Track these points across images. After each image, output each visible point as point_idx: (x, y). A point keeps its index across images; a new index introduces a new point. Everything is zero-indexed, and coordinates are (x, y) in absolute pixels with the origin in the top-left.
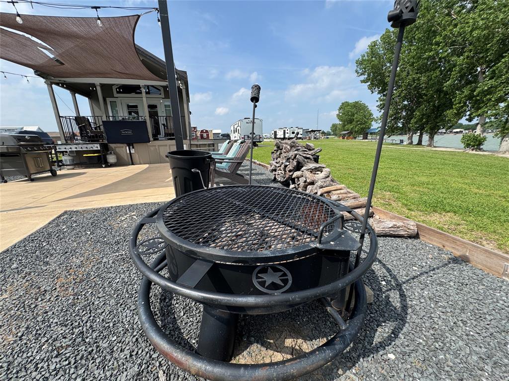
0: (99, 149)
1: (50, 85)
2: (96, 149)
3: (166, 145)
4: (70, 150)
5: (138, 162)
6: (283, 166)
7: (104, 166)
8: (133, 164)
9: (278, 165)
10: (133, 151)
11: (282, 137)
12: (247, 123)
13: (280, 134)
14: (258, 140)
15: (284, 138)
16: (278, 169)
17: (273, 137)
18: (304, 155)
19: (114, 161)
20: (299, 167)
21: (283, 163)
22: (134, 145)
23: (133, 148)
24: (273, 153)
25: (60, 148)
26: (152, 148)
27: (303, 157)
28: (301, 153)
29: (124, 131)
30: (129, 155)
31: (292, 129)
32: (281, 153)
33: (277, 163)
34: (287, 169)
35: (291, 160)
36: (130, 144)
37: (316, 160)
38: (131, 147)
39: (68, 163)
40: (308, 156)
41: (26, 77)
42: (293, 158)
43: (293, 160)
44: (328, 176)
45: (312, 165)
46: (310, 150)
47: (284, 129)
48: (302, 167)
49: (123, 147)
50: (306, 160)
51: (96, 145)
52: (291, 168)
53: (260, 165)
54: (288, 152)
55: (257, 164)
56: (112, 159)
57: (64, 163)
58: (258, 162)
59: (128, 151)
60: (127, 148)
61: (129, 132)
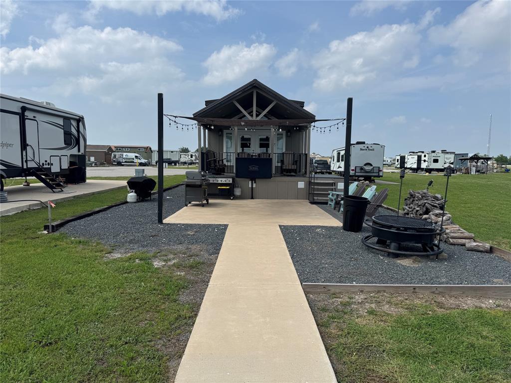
0: (231, 183)
2: (229, 182)
6: (415, 211)
7: (232, 198)
8: (252, 198)
9: (410, 210)
10: (254, 186)
11: (415, 166)
12: (361, 149)
13: (411, 162)
14: (377, 174)
15: (419, 169)
16: (411, 212)
17: (399, 166)
18: (432, 204)
19: (239, 194)
20: (427, 212)
21: (414, 208)
22: (257, 180)
23: (255, 183)
24: (406, 199)
26: (272, 184)
27: (431, 205)
28: (429, 202)
29: (251, 167)
30: (251, 190)
31: (433, 154)
32: (413, 201)
33: (409, 208)
34: (418, 213)
35: (422, 207)
36: (253, 179)
37: (442, 208)
38: (254, 182)
40: (435, 205)
42: (423, 205)
43: (423, 206)
44: (449, 220)
45: (438, 211)
46: (438, 200)
47: (419, 154)
48: (430, 212)
49: (246, 181)
50: (432, 207)
51: (229, 179)
52: (421, 212)
53: (388, 209)
54: (419, 200)
55: (385, 208)
56: (238, 192)
58: (385, 206)
59: (250, 186)
60: (250, 182)
61: (256, 168)
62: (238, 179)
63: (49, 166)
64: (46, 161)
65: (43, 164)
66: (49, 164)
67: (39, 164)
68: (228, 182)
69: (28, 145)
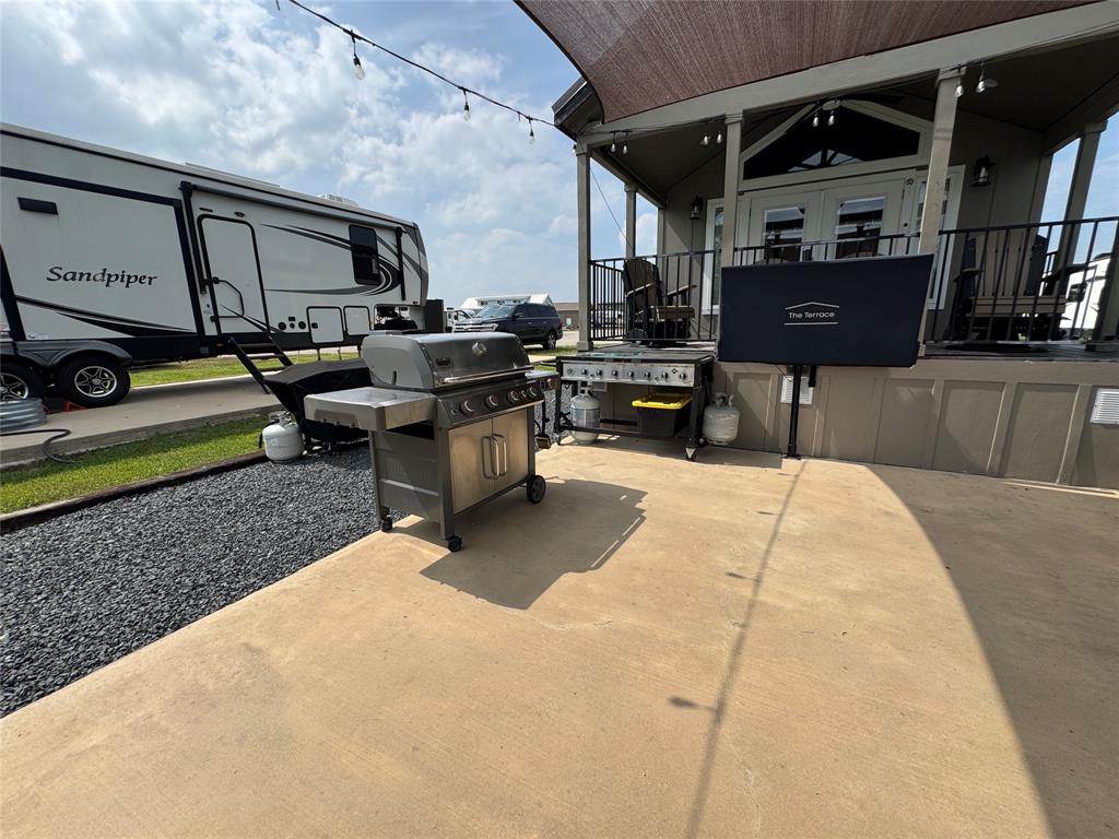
0: (692, 384)
1: (585, 156)
2: (681, 383)
3: (999, 386)
4: (597, 379)
5: (816, 446)
7: (690, 452)
8: (793, 453)
10: (807, 397)
19: (727, 437)
22: (822, 372)
23: (812, 383)
25: (570, 371)
26: (905, 394)
29: (796, 311)
30: (786, 414)
36: (804, 368)
38: (805, 379)
39: (583, 422)
41: (530, 119)
49: (767, 376)
51: (680, 368)
56: (721, 426)
57: (573, 418)
59: (786, 396)
60: (787, 383)
61: (825, 315)
62: (729, 368)
63: (306, 330)
64: (292, 319)
65: (282, 326)
66: (302, 325)
67: (267, 324)
68: (676, 382)
69: (217, 281)
